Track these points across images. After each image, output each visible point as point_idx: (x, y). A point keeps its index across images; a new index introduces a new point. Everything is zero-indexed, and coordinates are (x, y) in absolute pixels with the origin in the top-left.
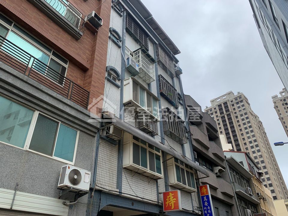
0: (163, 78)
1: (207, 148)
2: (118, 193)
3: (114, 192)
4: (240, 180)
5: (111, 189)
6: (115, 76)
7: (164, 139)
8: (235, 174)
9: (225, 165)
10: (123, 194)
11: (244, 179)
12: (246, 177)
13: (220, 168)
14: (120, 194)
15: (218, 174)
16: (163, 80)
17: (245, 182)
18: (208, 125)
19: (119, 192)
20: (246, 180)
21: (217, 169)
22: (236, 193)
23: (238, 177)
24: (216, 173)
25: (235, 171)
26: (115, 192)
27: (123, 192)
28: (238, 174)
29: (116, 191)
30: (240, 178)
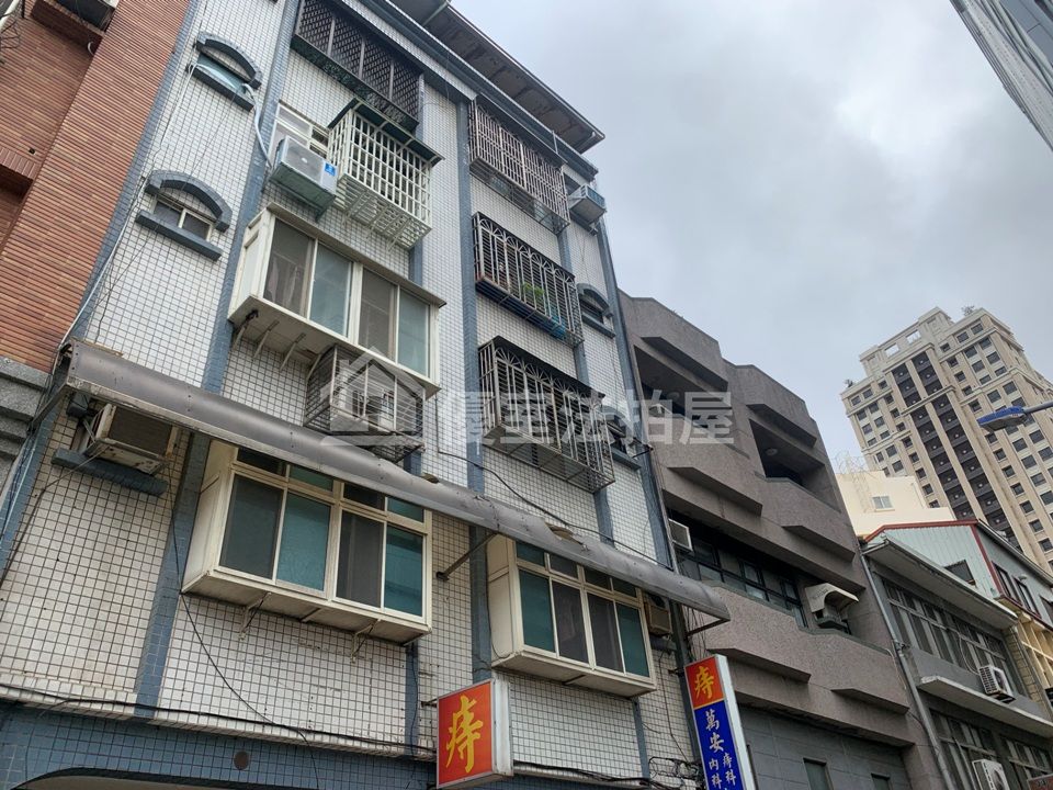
0: (495, 226)
1: (752, 509)
2: (130, 711)
3: (97, 707)
4: (950, 637)
5: (77, 691)
6: (202, 215)
7: (482, 469)
8: (920, 611)
9: (862, 574)
10: (163, 716)
11: (974, 633)
12: (983, 623)
13: (830, 588)
14: (144, 714)
15: (826, 614)
16: (491, 233)
17: (983, 644)
18: (761, 416)
19: (137, 706)
20: (987, 637)
21: (817, 597)
22: (919, 690)
23: (939, 623)
24: (819, 614)
25: (921, 600)
26: (108, 708)
27: (164, 704)
28: (941, 612)
29: (115, 703)
30: (948, 631)
